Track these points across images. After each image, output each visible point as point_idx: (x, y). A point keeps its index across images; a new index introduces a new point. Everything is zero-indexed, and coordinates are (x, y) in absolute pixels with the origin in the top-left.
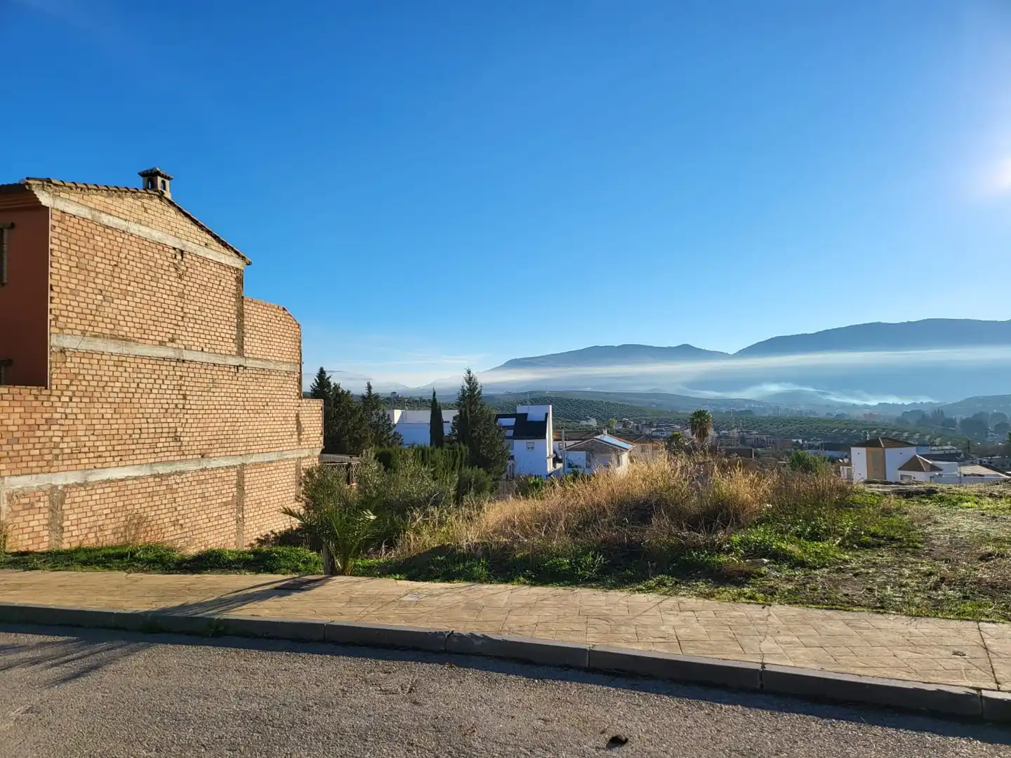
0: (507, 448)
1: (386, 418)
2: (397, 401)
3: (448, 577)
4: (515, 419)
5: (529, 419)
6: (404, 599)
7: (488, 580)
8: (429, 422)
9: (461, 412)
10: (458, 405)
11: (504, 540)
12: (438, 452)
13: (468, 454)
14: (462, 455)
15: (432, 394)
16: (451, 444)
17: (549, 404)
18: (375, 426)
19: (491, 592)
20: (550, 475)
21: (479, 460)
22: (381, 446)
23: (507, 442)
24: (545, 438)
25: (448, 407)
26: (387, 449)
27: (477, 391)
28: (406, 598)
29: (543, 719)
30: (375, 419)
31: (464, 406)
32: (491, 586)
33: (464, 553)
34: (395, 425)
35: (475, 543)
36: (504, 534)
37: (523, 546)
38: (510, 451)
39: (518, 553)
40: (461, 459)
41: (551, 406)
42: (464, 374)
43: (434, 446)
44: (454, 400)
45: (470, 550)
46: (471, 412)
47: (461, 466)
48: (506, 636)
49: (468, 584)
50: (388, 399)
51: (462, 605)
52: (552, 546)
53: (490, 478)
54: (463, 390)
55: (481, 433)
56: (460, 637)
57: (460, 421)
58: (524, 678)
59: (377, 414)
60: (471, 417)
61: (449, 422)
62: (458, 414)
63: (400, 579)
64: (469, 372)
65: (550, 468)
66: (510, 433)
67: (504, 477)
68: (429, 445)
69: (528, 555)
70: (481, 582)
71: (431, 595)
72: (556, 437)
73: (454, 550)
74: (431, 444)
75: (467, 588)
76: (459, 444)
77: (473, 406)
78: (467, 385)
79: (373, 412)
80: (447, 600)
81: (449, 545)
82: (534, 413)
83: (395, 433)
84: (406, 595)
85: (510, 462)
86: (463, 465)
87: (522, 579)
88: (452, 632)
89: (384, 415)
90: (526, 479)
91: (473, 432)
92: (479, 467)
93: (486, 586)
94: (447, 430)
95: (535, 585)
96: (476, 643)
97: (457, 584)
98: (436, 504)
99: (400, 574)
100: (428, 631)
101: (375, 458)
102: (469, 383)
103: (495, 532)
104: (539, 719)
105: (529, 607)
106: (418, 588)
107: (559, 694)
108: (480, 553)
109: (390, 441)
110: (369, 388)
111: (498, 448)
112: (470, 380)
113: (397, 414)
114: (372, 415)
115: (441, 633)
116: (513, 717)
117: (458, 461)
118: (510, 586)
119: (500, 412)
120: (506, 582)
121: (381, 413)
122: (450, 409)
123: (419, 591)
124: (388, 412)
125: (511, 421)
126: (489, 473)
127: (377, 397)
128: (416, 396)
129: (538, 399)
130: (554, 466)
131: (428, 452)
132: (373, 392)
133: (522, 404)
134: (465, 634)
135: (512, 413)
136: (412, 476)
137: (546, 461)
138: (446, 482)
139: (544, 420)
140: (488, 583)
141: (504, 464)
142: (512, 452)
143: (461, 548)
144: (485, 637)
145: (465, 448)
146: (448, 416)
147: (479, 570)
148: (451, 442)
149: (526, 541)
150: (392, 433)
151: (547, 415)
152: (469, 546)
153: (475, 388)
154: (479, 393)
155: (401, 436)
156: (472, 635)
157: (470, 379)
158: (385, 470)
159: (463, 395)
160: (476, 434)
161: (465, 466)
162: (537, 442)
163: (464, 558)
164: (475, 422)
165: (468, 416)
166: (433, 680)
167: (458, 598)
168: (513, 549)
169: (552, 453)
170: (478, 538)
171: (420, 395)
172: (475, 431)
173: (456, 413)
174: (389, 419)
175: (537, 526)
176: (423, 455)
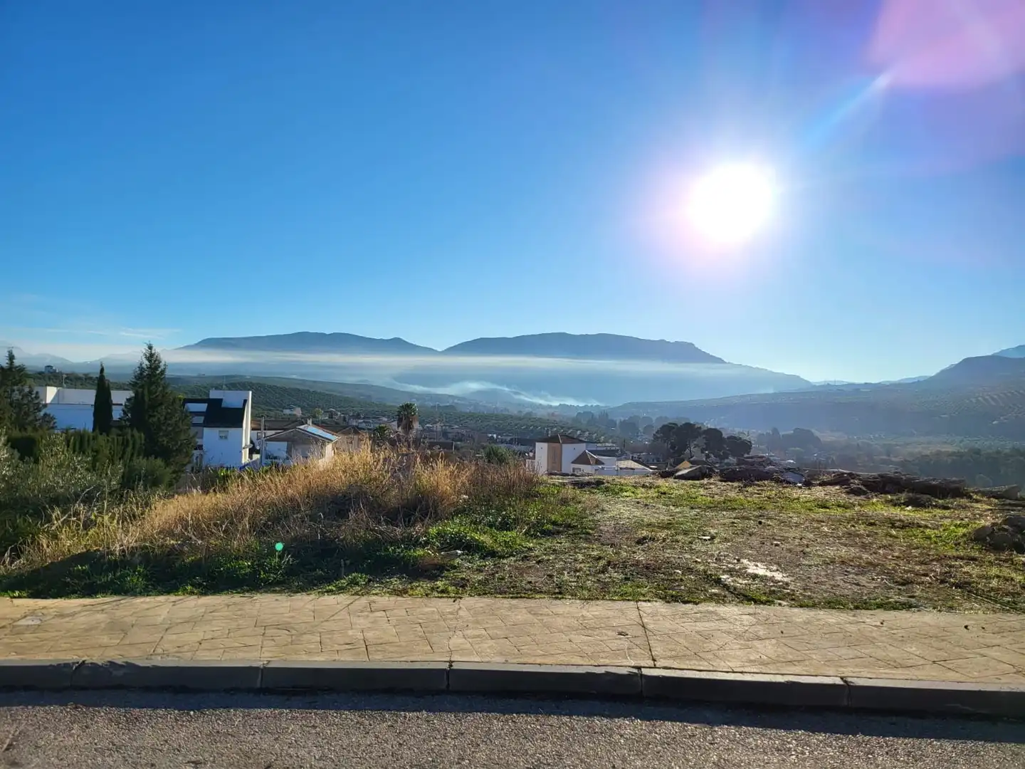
0: (194, 437)
1: (33, 396)
2: (51, 376)
3: (90, 591)
4: (206, 404)
5: (224, 405)
6: (20, 623)
7: (145, 592)
8: (93, 403)
9: (136, 394)
10: (133, 386)
11: (172, 542)
12: (102, 439)
13: (143, 442)
14: (134, 444)
15: (99, 371)
16: (121, 430)
17: (249, 390)
18: (19, 405)
19: (146, 606)
20: (244, 467)
21: (154, 448)
22: (23, 428)
23: (193, 430)
24: (241, 427)
25: (121, 387)
26: (30, 432)
27: (160, 370)
28: (23, 622)
29: (193, 762)
30: (16, 396)
31: (142, 387)
32: (148, 599)
33: (115, 560)
34: (45, 405)
35: (132, 547)
36: (171, 534)
37: (194, 548)
38: (197, 440)
39: (188, 557)
40: (133, 448)
41: (251, 392)
42: (144, 349)
43: (97, 431)
44: (131, 379)
45: (124, 556)
46: (150, 393)
47: (132, 455)
48: (158, 661)
49: (116, 598)
50: (41, 373)
51: (103, 625)
52: (232, 547)
53: (169, 470)
54: (141, 368)
55: (162, 418)
56: (94, 666)
57: (135, 406)
58: (176, 712)
59: (20, 391)
60: (150, 400)
61: (121, 405)
62: (133, 395)
63: (19, 597)
64: (150, 348)
65: (245, 459)
66: (201, 420)
67: (188, 468)
68: (91, 430)
69: (201, 559)
70: (135, 595)
71: (62, 616)
72: (254, 426)
73: (103, 556)
74: (94, 430)
75: (114, 603)
76: (132, 430)
77: (154, 387)
78: (147, 363)
79: (15, 388)
80: (82, 620)
81: (95, 551)
82: (231, 399)
83: (45, 414)
84: (25, 617)
85: (196, 453)
86: (135, 455)
87: (189, 588)
88: (84, 662)
89: (30, 392)
90: (215, 471)
91: (151, 416)
92: (156, 458)
93: (139, 600)
94: (117, 414)
95: (205, 594)
96: (115, 673)
97: (100, 599)
98: (88, 500)
99: (20, 589)
100: (48, 664)
101: (5, 445)
102: (150, 361)
103: (160, 532)
104: (189, 762)
105: (192, 621)
106: (44, 608)
107: (220, 726)
108: (137, 559)
109: (38, 423)
110: (11, 357)
111: (183, 437)
112: (151, 357)
113: (51, 393)
114: (14, 391)
115: (67, 665)
116: (152, 765)
117: (129, 449)
118: (172, 598)
119: (190, 396)
120: (168, 593)
121: (27, 390)
122: (124, 390)
123: (44, 611)
124: (36, 389)
125: (203, 407)
126: (167, 465)
127: (21, 369)
128: (80, 372)
129: (237, 384)
130: (250, 457)
131: (89, 437)
132: (17, 362)
133: (217, 388)
134: (100, 664)
135: (205, 397)
136: (60, 466)
137: (241, 452)
138: (107, 474)
139: (241, 407)
140: (144, 595)
141: (188, 455)
142: (199, 442)
143: (112, 554)
144: (130, 666)
145: (140, 437)
146: (120, 398)
147: (134, 580)
148: (121, 428)
149: (200, 542)
150: (42, 413)
151: (245, 401)
152: (123, 551)
153: (157, 367)
154: (163, 372)
155: (53, 418)
156: (112, 664)
157: (152, 355)
158: (21, 459)
159: (141, 374)
160: (155, 419)
161: (139, 455)
162: (232, 431)
163: (114, 566)
164: (155, 405)
165: (146, 399)
166: (46, 728)
167: (100, 617)
168: (182, 552)
169: (249, 443)
170: (136, 541)
171: (86, 371)
172: (154, 416)
173: (130, 394)
174: (37, 397)
175: (215, 525)
176: (79, 442)
